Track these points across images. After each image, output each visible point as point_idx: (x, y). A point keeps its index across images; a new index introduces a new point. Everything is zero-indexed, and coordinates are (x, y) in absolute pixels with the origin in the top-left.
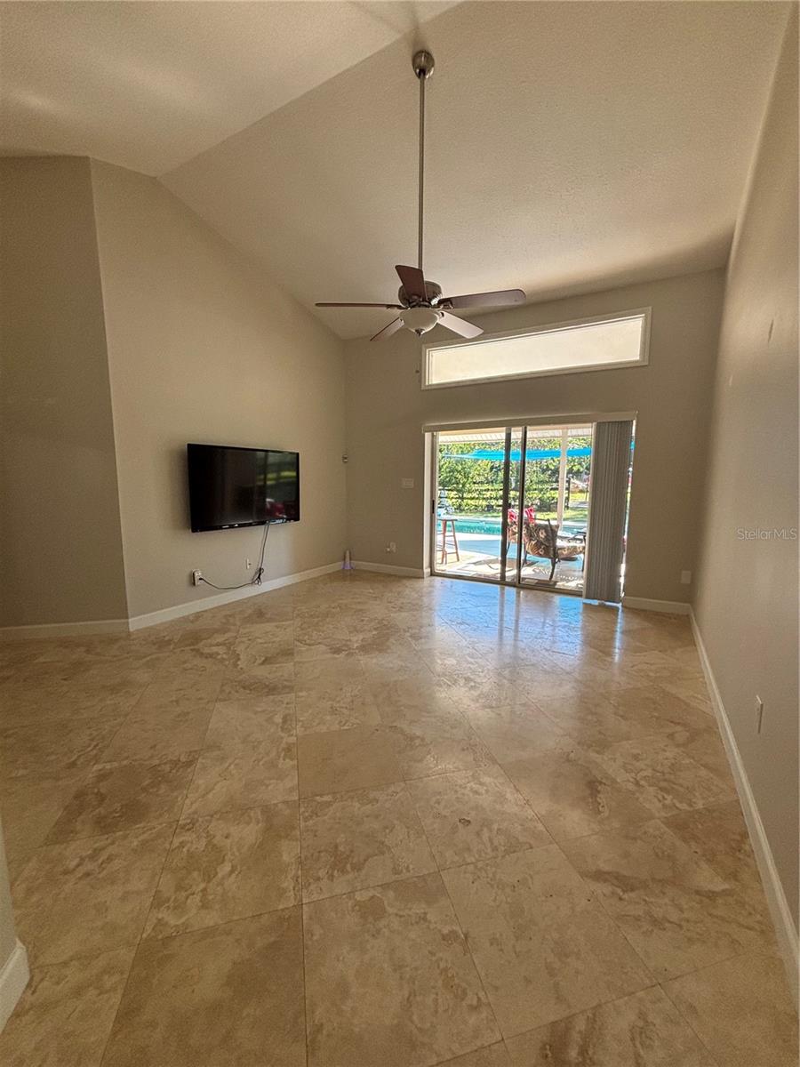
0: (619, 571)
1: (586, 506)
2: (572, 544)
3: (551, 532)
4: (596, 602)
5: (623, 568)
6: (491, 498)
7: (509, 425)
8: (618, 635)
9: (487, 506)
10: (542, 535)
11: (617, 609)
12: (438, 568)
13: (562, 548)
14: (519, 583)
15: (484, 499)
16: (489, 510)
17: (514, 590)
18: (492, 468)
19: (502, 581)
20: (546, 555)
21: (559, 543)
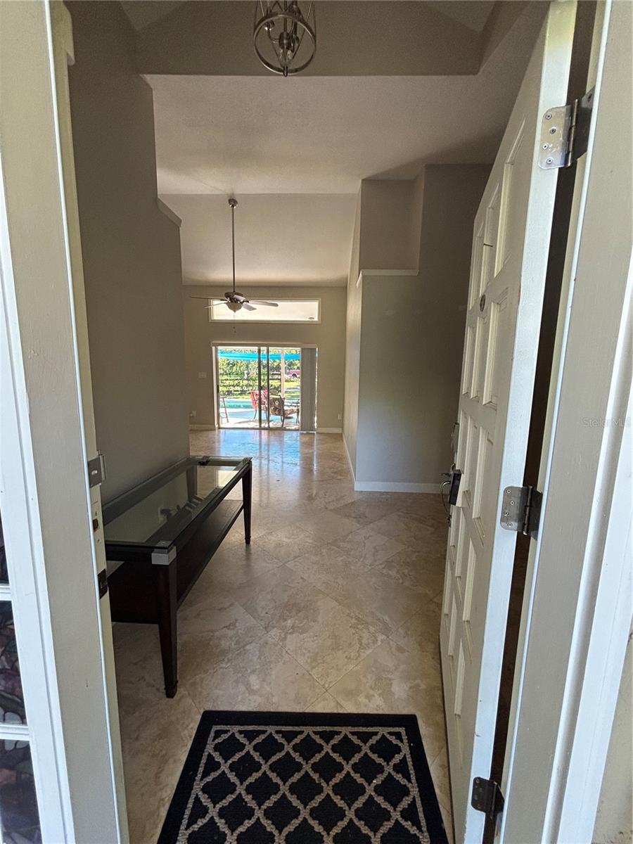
0: (314, 419)
1: (299, 387)
2: (291, 408)
3: (281, 401)
4: (305, 432)
5: (316, 418)
6: (230, 386)
7: (259, 345)
8: (315, 441)
9: (227, 391)
10: (277, 404)
11: (314, 434)
12: (221, 426)
13: (287, 410)
14: (269, 429)
15: (224, 386)
16: (229, 394)
17: (266, 431)
18: (228, 364)
19: (261, 429)
20: (279, 414)
21: (285, 408)
